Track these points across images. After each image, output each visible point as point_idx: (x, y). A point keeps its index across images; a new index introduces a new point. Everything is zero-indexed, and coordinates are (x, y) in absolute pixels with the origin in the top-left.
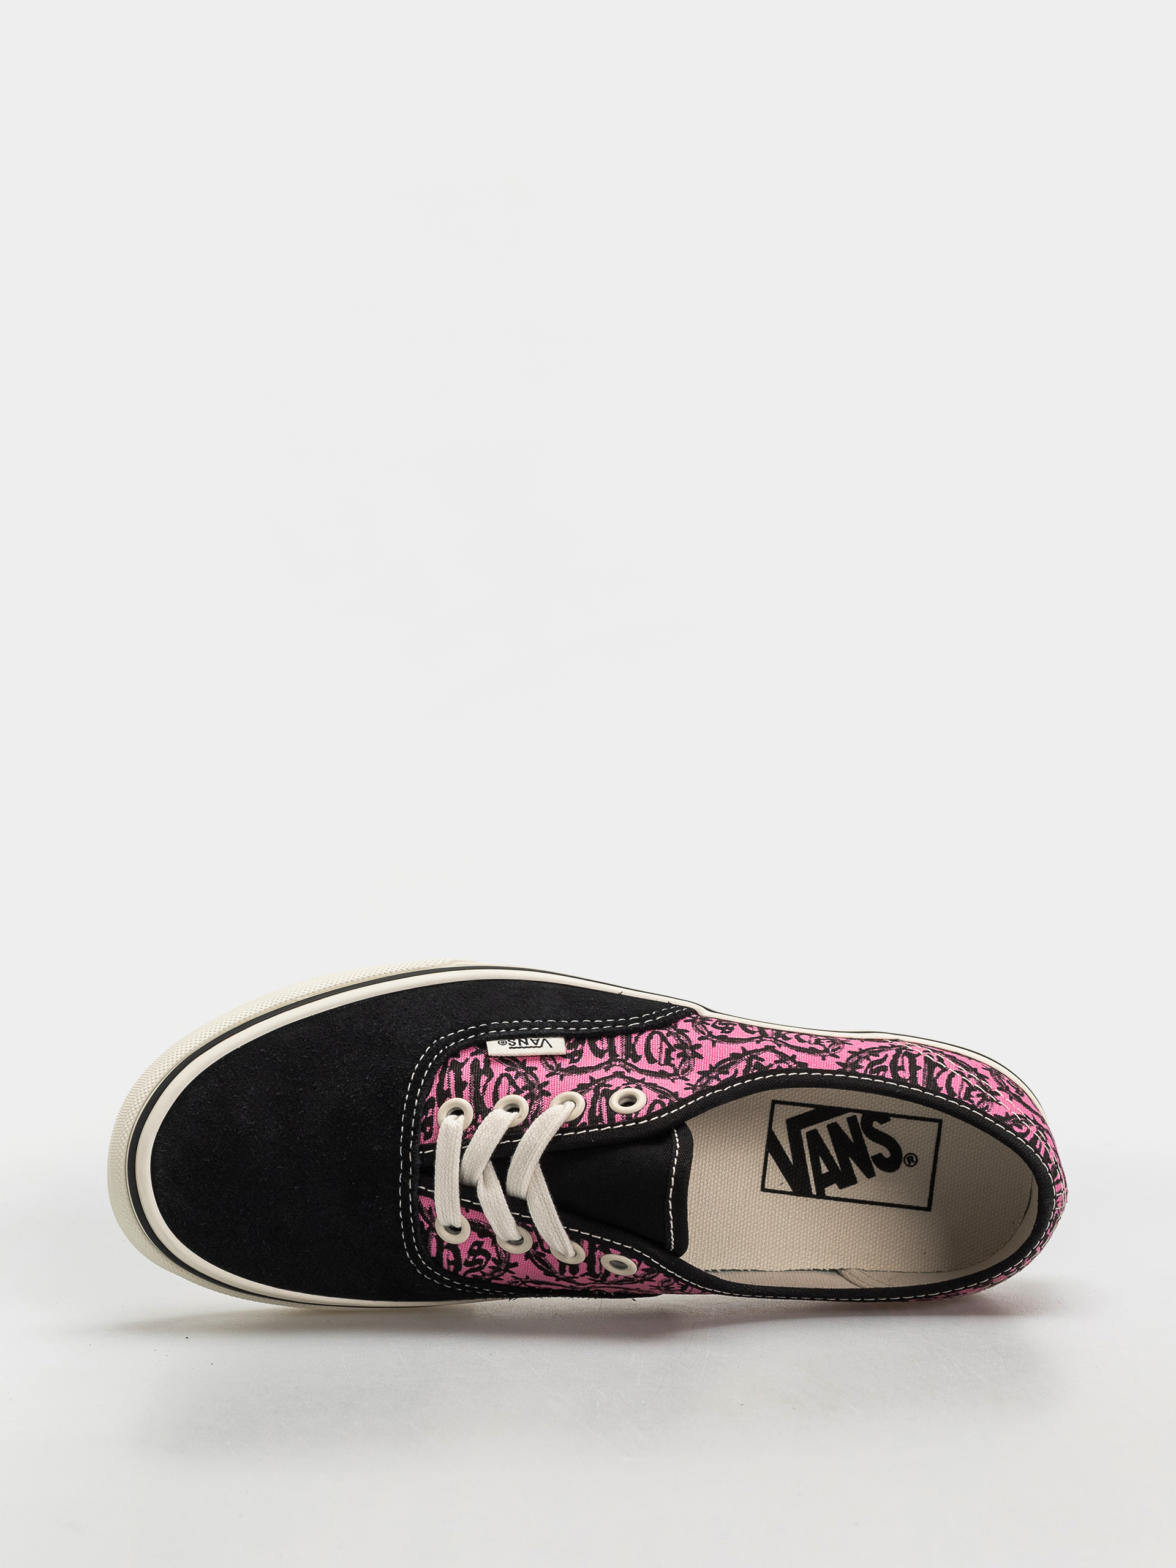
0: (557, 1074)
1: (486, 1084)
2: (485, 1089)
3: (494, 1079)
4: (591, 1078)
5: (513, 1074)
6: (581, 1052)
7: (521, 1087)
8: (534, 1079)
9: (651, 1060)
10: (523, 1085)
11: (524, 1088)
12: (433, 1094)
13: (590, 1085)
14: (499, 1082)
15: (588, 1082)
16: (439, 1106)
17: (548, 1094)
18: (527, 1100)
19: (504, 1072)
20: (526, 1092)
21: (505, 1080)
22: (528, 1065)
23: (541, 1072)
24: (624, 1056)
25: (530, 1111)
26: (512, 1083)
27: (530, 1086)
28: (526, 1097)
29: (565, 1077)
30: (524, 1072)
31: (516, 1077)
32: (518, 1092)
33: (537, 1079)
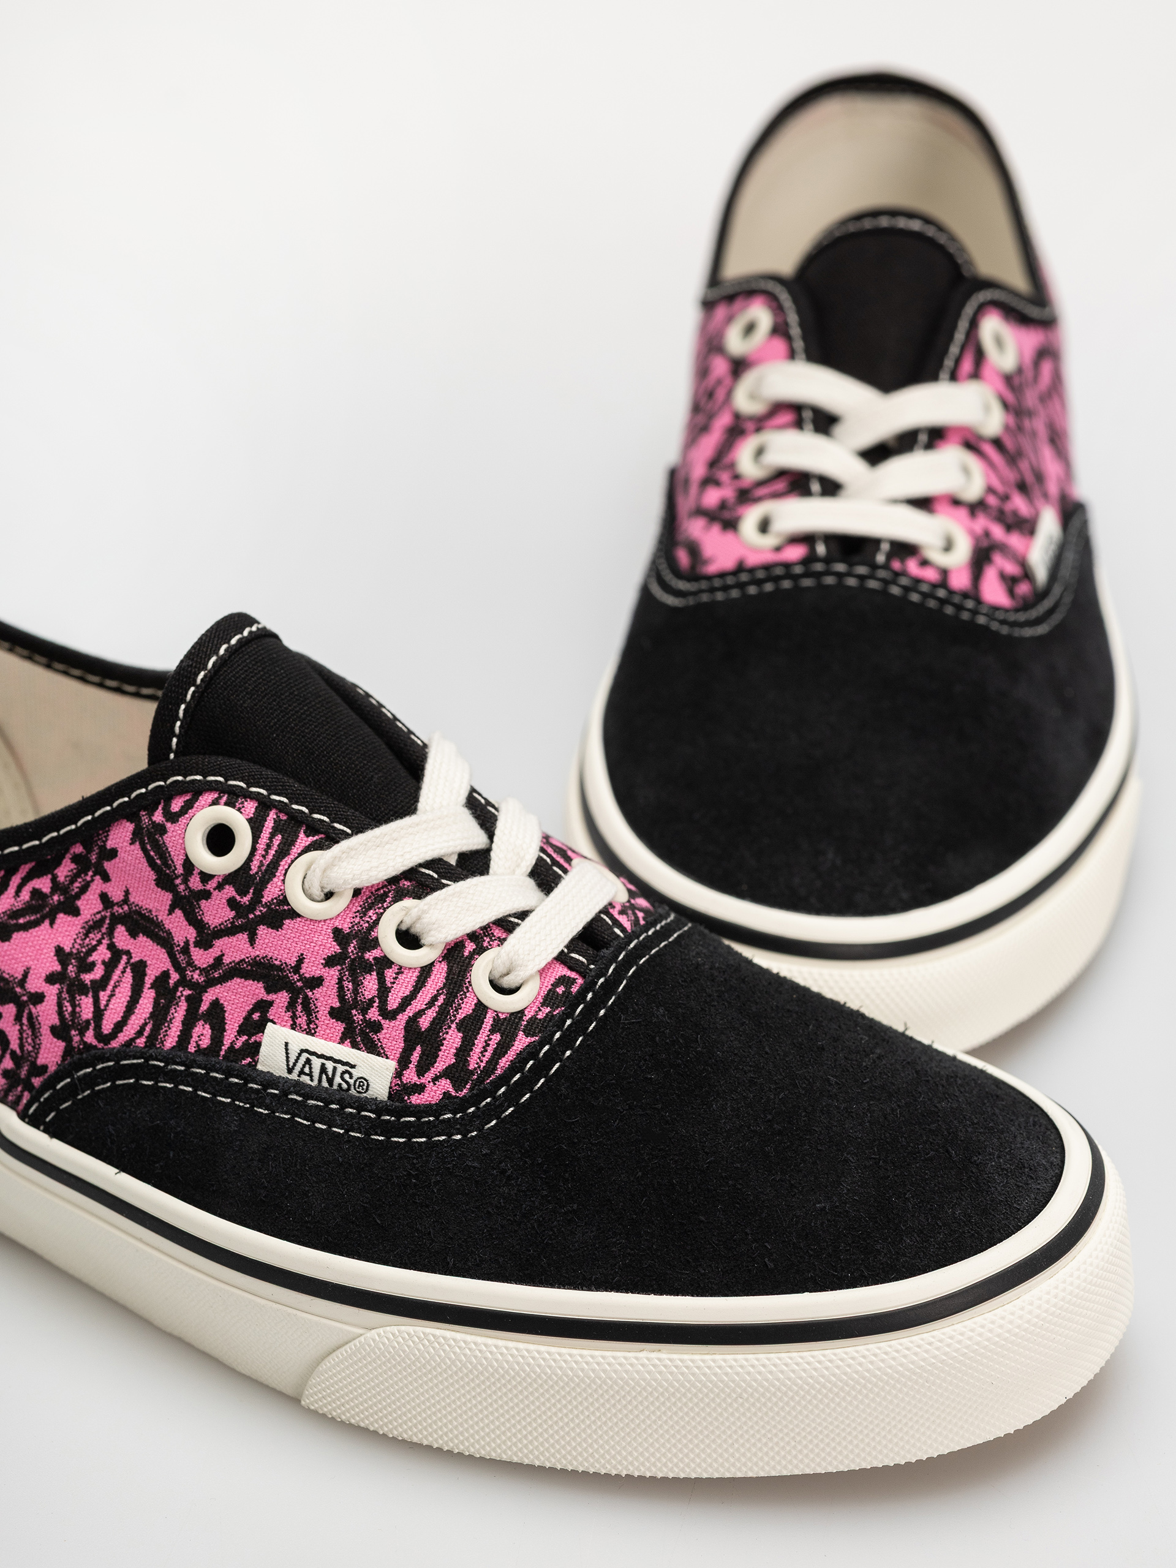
0: (302, 978)
1: (426, 1009)
2: (434, 999)
3: (410, 1012)
4: (252, 941)
5: (373, 1014)
6: (241, 1032)
7: (375, 973)
8: (345, 984)
9: (139, 970)
10: (368, 977)
11: (367, 968)
12: (522, 1042)
13: (263, 920)
14: (406, 1002)
15: (262, 931)
16: (522, 1012)
17: (337, 933)
18: (377, 938)
19: (385, 1023)
20: (370, 956)
21: (393, 1002)
22: (340, 1027)
23: (325, 998)
24: (179, 994)
25: (382, 914)
26: (384, 991)
27: (358, 968)
28: (375, 943)
29: (293, 962)
30: (354, 1012)
31: (371, 1001)
32: (385, 962)
33: (340, 981)
